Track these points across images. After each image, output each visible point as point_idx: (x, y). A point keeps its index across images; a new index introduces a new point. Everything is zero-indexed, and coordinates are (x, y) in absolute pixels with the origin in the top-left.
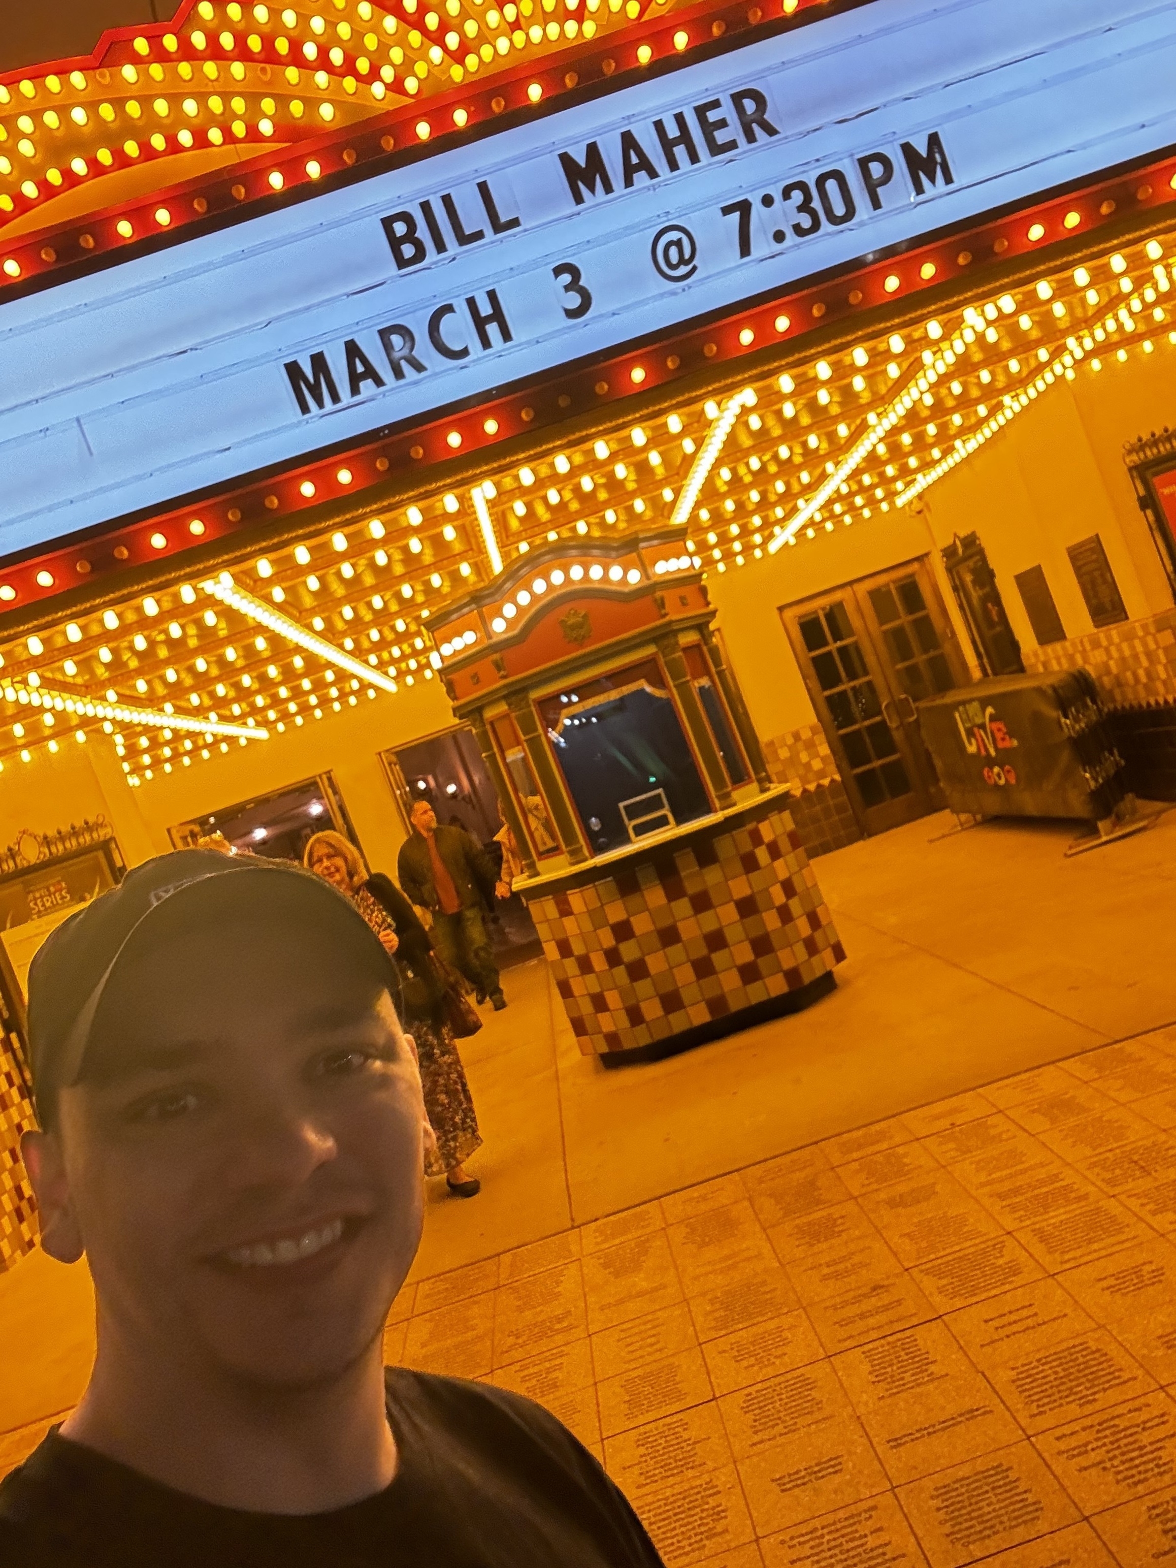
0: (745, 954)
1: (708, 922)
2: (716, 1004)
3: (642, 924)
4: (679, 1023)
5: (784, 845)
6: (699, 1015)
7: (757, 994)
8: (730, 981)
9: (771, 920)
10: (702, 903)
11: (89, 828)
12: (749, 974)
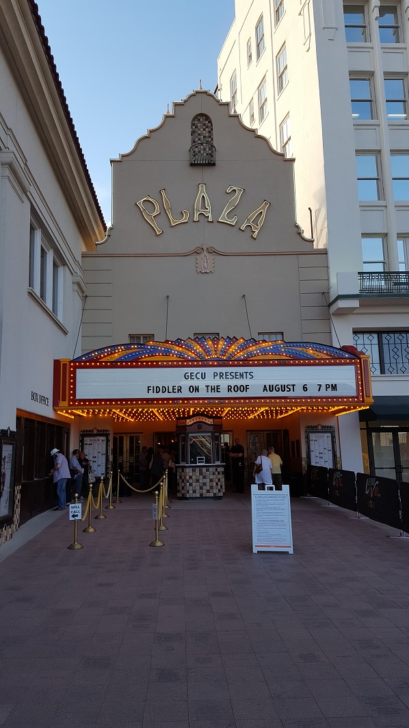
0: (208, 488)
1: (205, 481)
2: (201, 495)
3: (194, 477)
4: (194, 495)
5: (221, 473)
6: (198, 495)
7: (208, 495)
8: (204, 491)
9: (214, 484)
10: (204, 477)
11: (106, 431)
12: (208, 491)
